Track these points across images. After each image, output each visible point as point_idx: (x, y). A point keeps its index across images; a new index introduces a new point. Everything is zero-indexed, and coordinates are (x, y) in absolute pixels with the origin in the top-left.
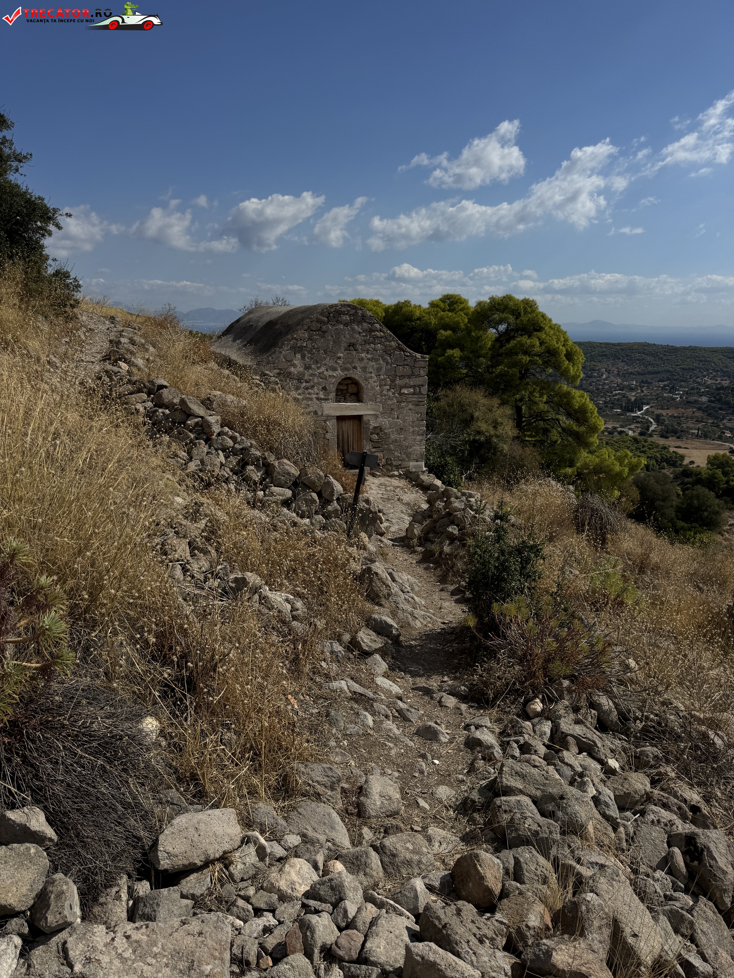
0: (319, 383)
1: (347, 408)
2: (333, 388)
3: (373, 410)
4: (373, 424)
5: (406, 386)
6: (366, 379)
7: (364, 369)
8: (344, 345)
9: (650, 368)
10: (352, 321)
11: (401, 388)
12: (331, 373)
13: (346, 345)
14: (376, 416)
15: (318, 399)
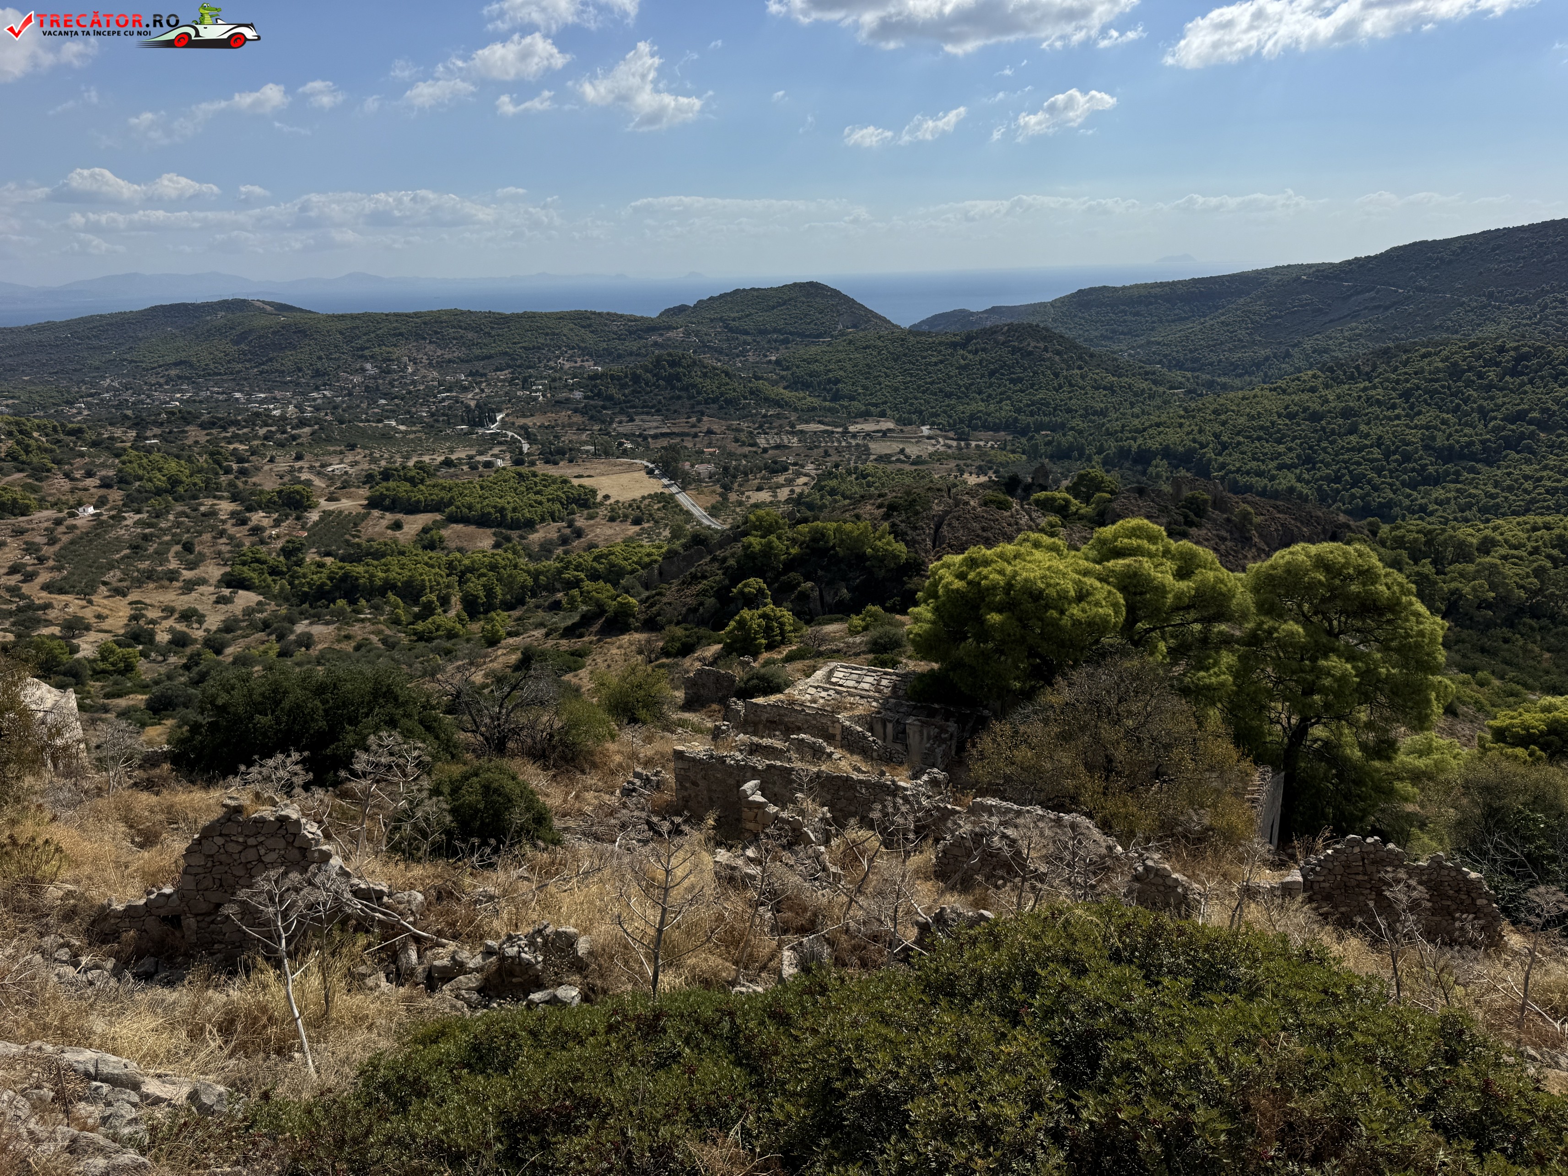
9: (477, 351)
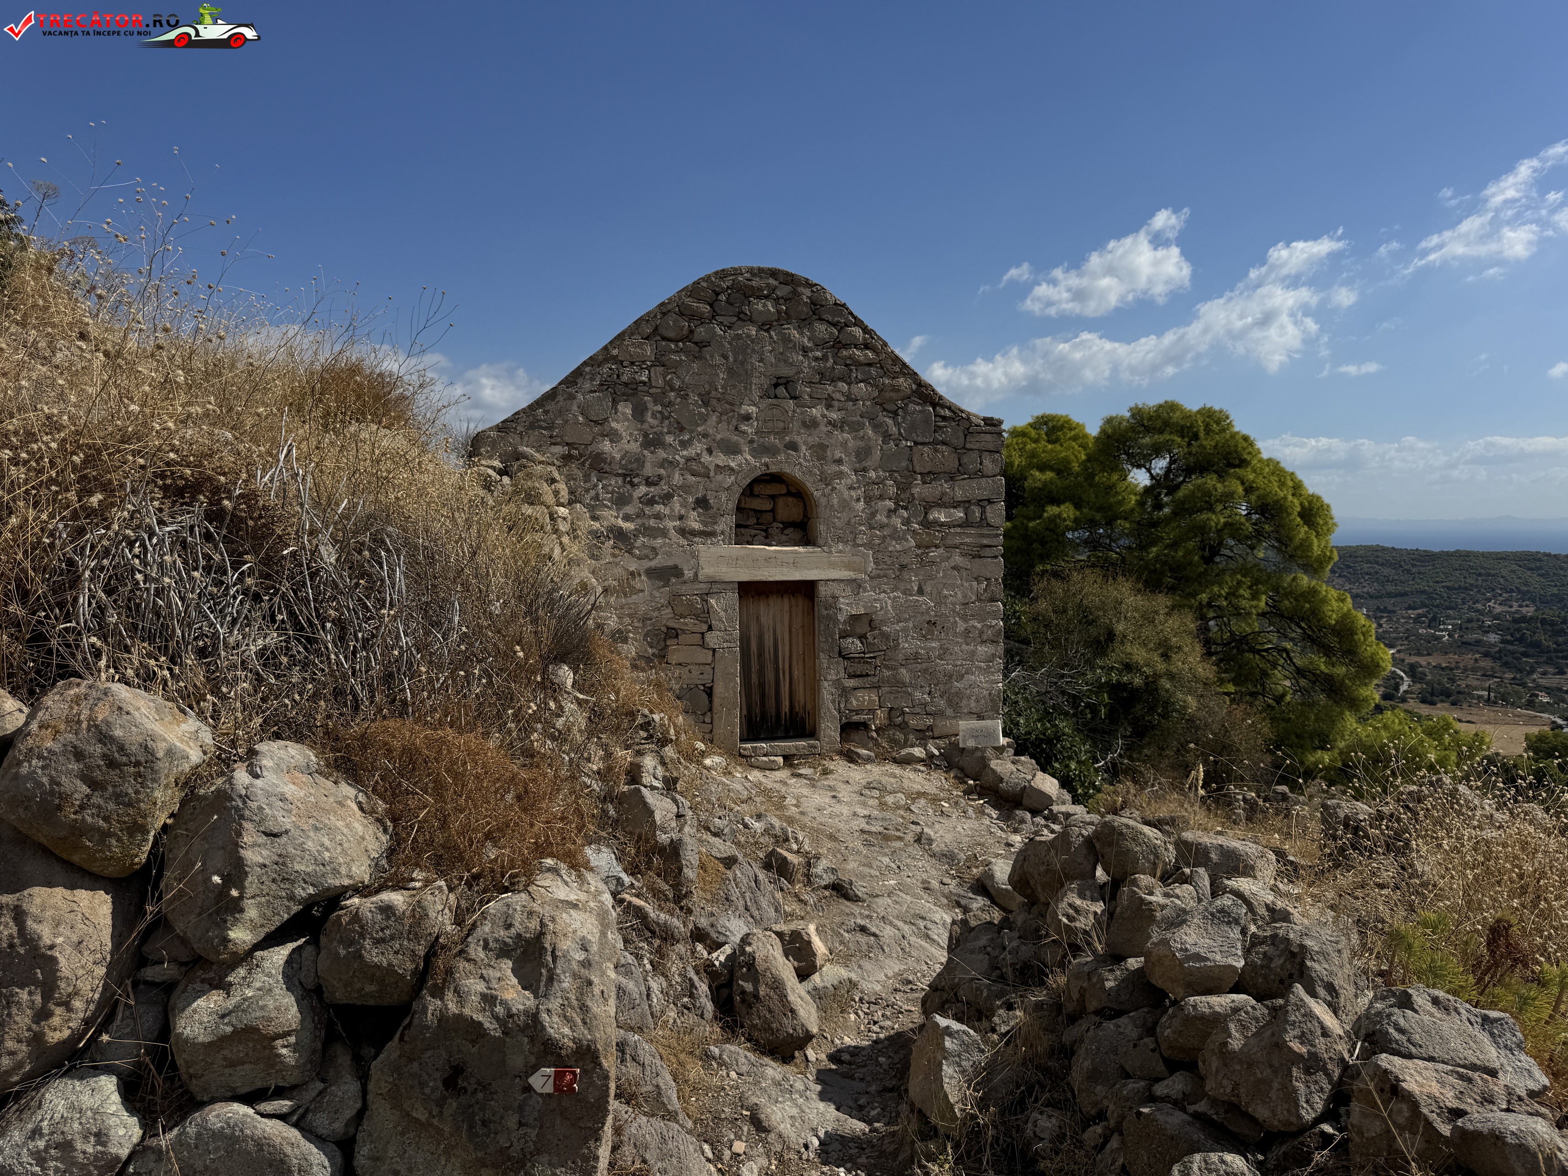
0: (686, 488)
1: (769, 559)
2: (727, 501)
3: (848, 567)
4: (848, 607)
5: (941, 504)
6: (826, 480)
7: (820, 451)
8: (759, 382)
9: (1390, 588)
10: (782, 318)
11: (928, 507)
12: (721, 459)
13: (766, 382)
14: (856, 585)
15: (683, 532)
